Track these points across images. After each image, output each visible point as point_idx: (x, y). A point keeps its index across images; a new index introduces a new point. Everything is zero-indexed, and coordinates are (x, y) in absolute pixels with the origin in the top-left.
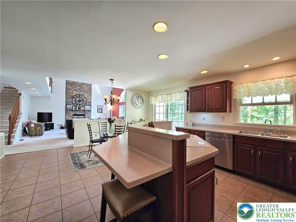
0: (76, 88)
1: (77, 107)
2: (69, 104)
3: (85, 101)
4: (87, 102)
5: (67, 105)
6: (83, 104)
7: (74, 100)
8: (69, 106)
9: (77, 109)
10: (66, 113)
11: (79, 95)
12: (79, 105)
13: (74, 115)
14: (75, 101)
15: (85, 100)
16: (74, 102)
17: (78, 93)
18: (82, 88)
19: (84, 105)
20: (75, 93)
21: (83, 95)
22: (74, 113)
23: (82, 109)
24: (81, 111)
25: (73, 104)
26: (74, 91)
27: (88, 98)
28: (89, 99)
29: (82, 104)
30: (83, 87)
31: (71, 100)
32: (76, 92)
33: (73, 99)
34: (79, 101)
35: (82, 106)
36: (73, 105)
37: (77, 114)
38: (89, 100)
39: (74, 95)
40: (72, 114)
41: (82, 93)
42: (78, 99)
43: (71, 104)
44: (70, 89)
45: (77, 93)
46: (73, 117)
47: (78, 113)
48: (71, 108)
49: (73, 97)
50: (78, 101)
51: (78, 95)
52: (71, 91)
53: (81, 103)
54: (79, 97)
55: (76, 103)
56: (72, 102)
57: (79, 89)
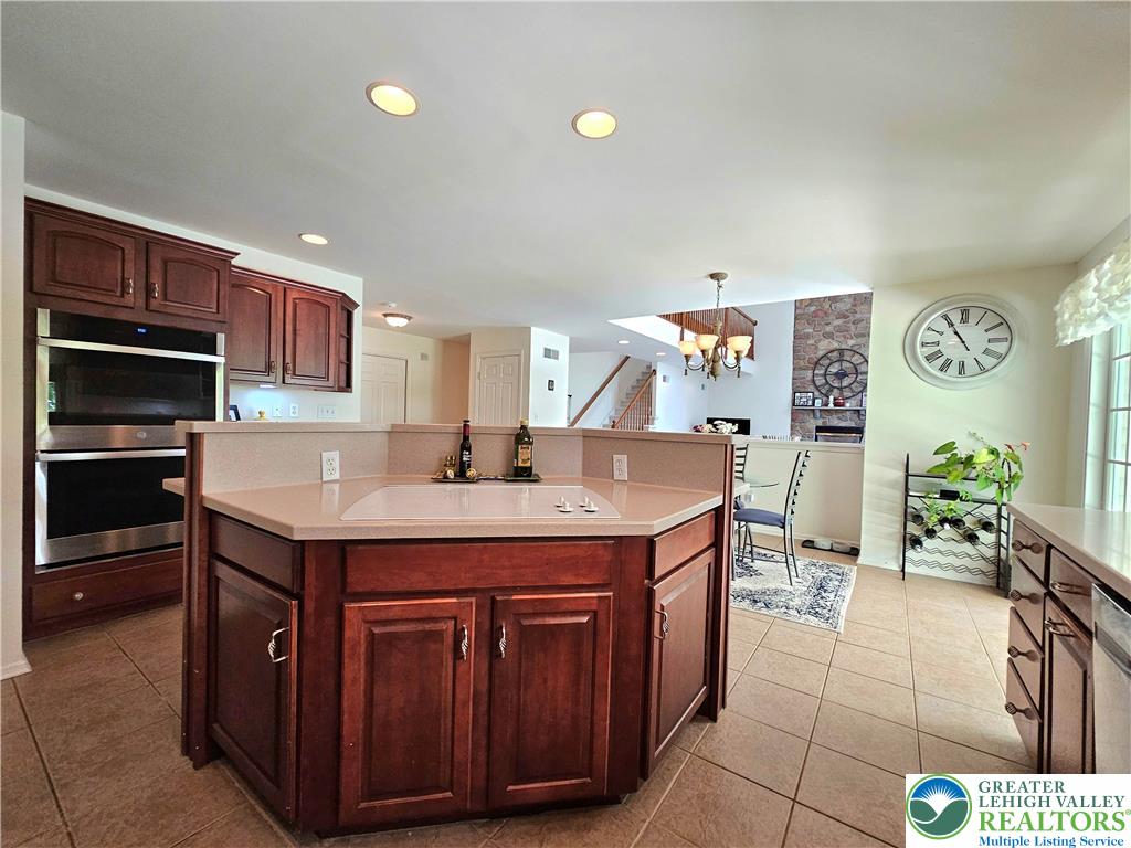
0: (828, 329)
1: (831, 398)
2: (803, 390)
3: (863, 373)
5: (798, 395)
6: (856, 388)
7: (822, 372)
8: (804, 395)
9: (831, 406)
10: (792, 420)
11: (841, 351)
12: (840, 389)
13: (819, 429)
14: (825, 375)
15: (864, 368)
16: (820, 381)
17: (835, 345)
18: (853, 323)
19: (860, 389)
20: (825, 346)
21: (855, 348)
22: (820, 423)
23: (848, 405)
24: (848, 413)
25: (817, 388)
26: (820, 340)
29: (849, 386)
30: (858, 316)
31: (809, 374)
32: (827, 341)
33: (816, 372)
34: (841, 375)
35: (850, 395)
36: (817, 393)
37: (831, 424)
39: (821, 353)
40: (812, 424)
41: (851, 342)
42: (833, 370)
43: (812, 388)
44: (808, 336)
45: (831, 347)
46: (817, 436)
47: (835, 422)
48: (810, 403)
49: (816, 364)
50: (836, 374)
51: (835, 354)
52: (811, 342)
53: (846, 382)
54: (840, 360)
55: (827, 382)
56: (813, 381)
57: (839, 329)
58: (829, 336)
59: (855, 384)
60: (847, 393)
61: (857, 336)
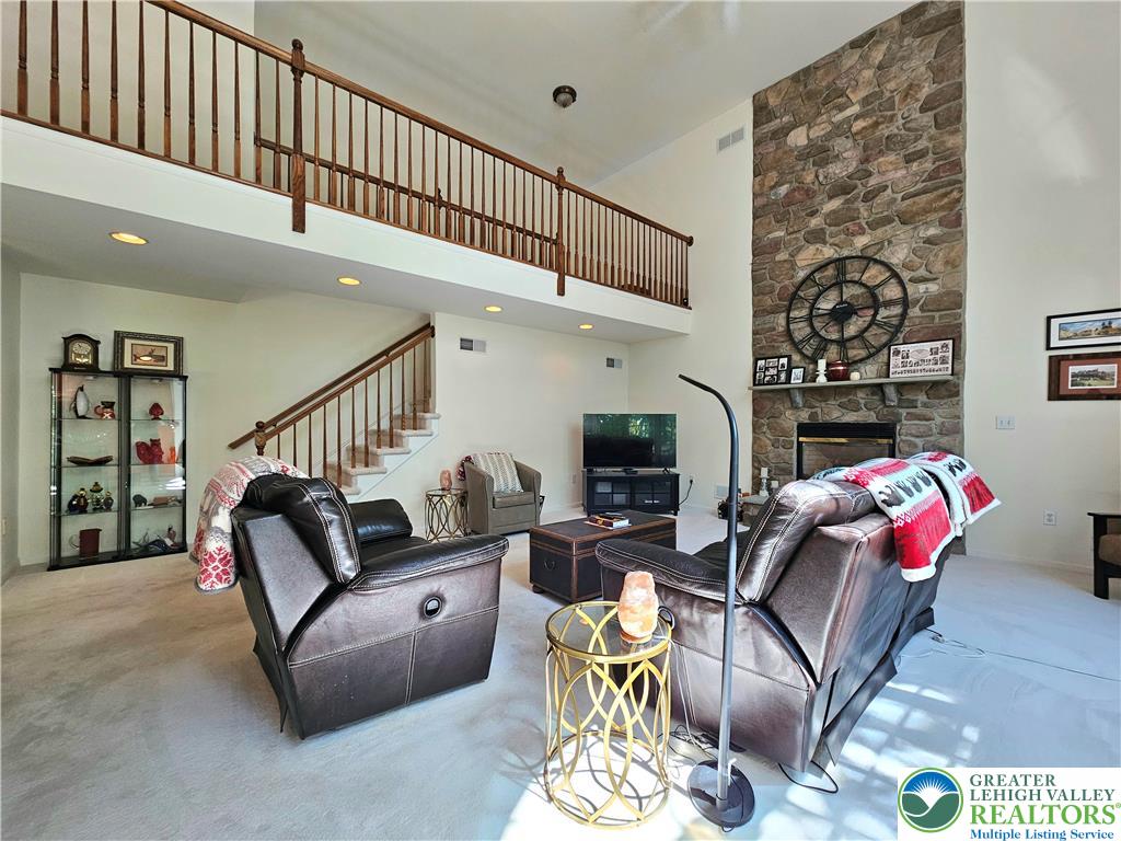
0: (814, 222)
1: (822, 364)
2: (769, 354)
3: (889, 304)
4: (915, 312)
5: (762, 363)
6: (876, 337)
7: (804, 312)
8: (772, 362)
9: (822, 380)
10: (755, 413)
11: (840, 263)
12: (841, 343)
13: (804, 429)
14: (810, 319)
15: (892, 291)
16: (801, 331)
17: (829, 252)
18: (865, 199)
19: (884, 339)
20: (809, 257)
21: (870, 253)
22: (804, 416)
23: (855, 376)
24: (861, 394)
25: (796, 345)
26: (799, 249)
27: (922, 272)
28: (938, 267)
29: (860, 335)
30: (873, 181)
31: (781, 319)
32: (812, 248)
33: (794, 313)
34: (841, 314)
35: (863, 353)
36: (796, 358)
37: (828, 419)
38: (933, 288)
39: (802, 274)
40: (791, 419)
41: (861, 241)
42: (826, 305)
43: (786, 348)
44: (776, 246)
45: (821, 258)
46: (800, 444)
47: (834, 413)
48: (783, 376)
49: (793, 299)
50: (832, 314)
51: (830, 271)
52: (782, 256)
53: (852, 329)
54: (840, 283)
55: (815, 333)
56: (789, 333)
57: (835, 219)
58: (817, 237)
59: (874, 330)
60: (856, 352)
61: (873, 225)
